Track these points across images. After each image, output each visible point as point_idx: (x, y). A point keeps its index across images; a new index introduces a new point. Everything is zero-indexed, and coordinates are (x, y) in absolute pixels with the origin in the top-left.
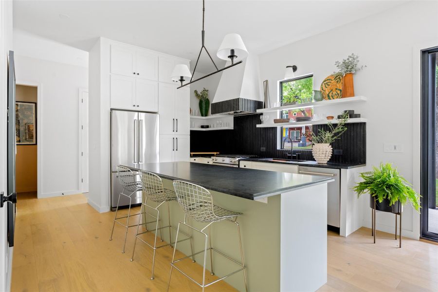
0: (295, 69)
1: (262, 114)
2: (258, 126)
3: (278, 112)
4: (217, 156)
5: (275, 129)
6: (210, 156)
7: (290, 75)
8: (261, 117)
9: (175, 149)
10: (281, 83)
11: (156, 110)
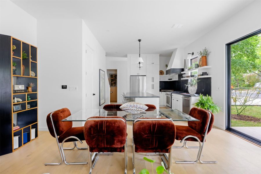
0: (193, 54)
1: (184, 74)
2: (182, 79)
7: (192, 57)
9: (153, 88)
10: (191, 60)
11: (145, 75)
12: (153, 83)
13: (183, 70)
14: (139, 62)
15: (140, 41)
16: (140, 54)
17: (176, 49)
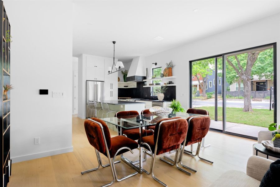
0: (156, 64)
1: (146, 82)
2: (144, 86)
3: (151, 81)
4: (130, 99)
5: (150, 88)
6: (125, 99)
7: (154, 66)
8: (145, 83)
9: (111, 96)
10: (153, 69)
11: (104, 81)
12: (111, 90)
13: (145, 78)
14: (120, 67)
15: (114, 42)
16: (114, 58)
17: (138, 57)
